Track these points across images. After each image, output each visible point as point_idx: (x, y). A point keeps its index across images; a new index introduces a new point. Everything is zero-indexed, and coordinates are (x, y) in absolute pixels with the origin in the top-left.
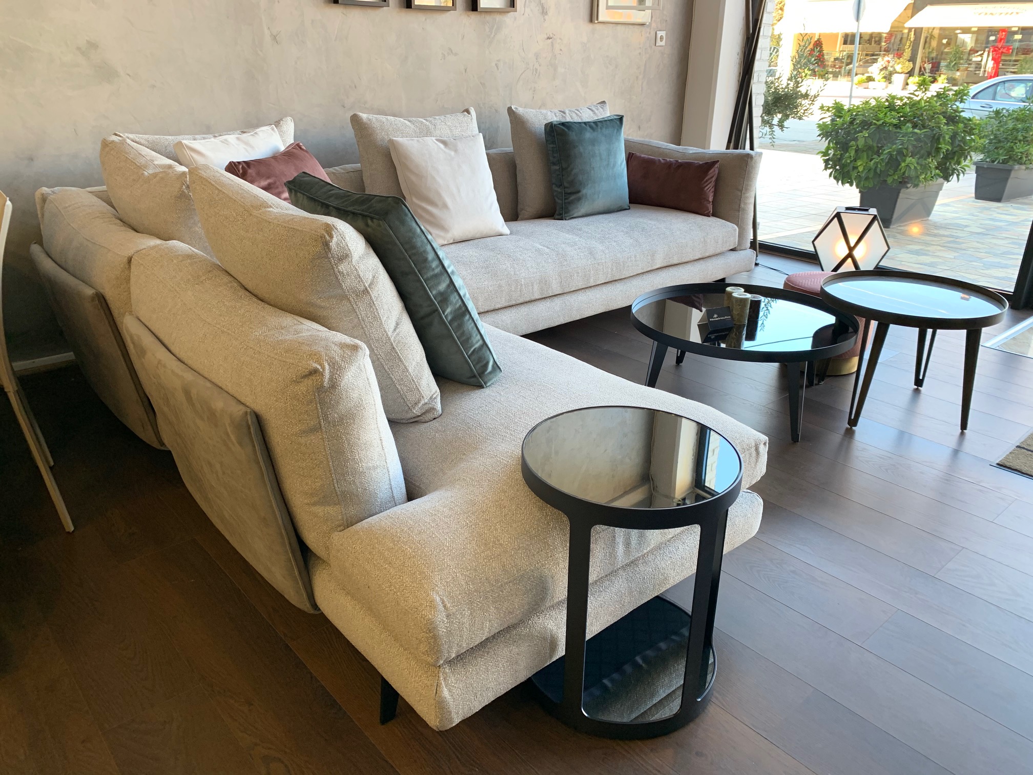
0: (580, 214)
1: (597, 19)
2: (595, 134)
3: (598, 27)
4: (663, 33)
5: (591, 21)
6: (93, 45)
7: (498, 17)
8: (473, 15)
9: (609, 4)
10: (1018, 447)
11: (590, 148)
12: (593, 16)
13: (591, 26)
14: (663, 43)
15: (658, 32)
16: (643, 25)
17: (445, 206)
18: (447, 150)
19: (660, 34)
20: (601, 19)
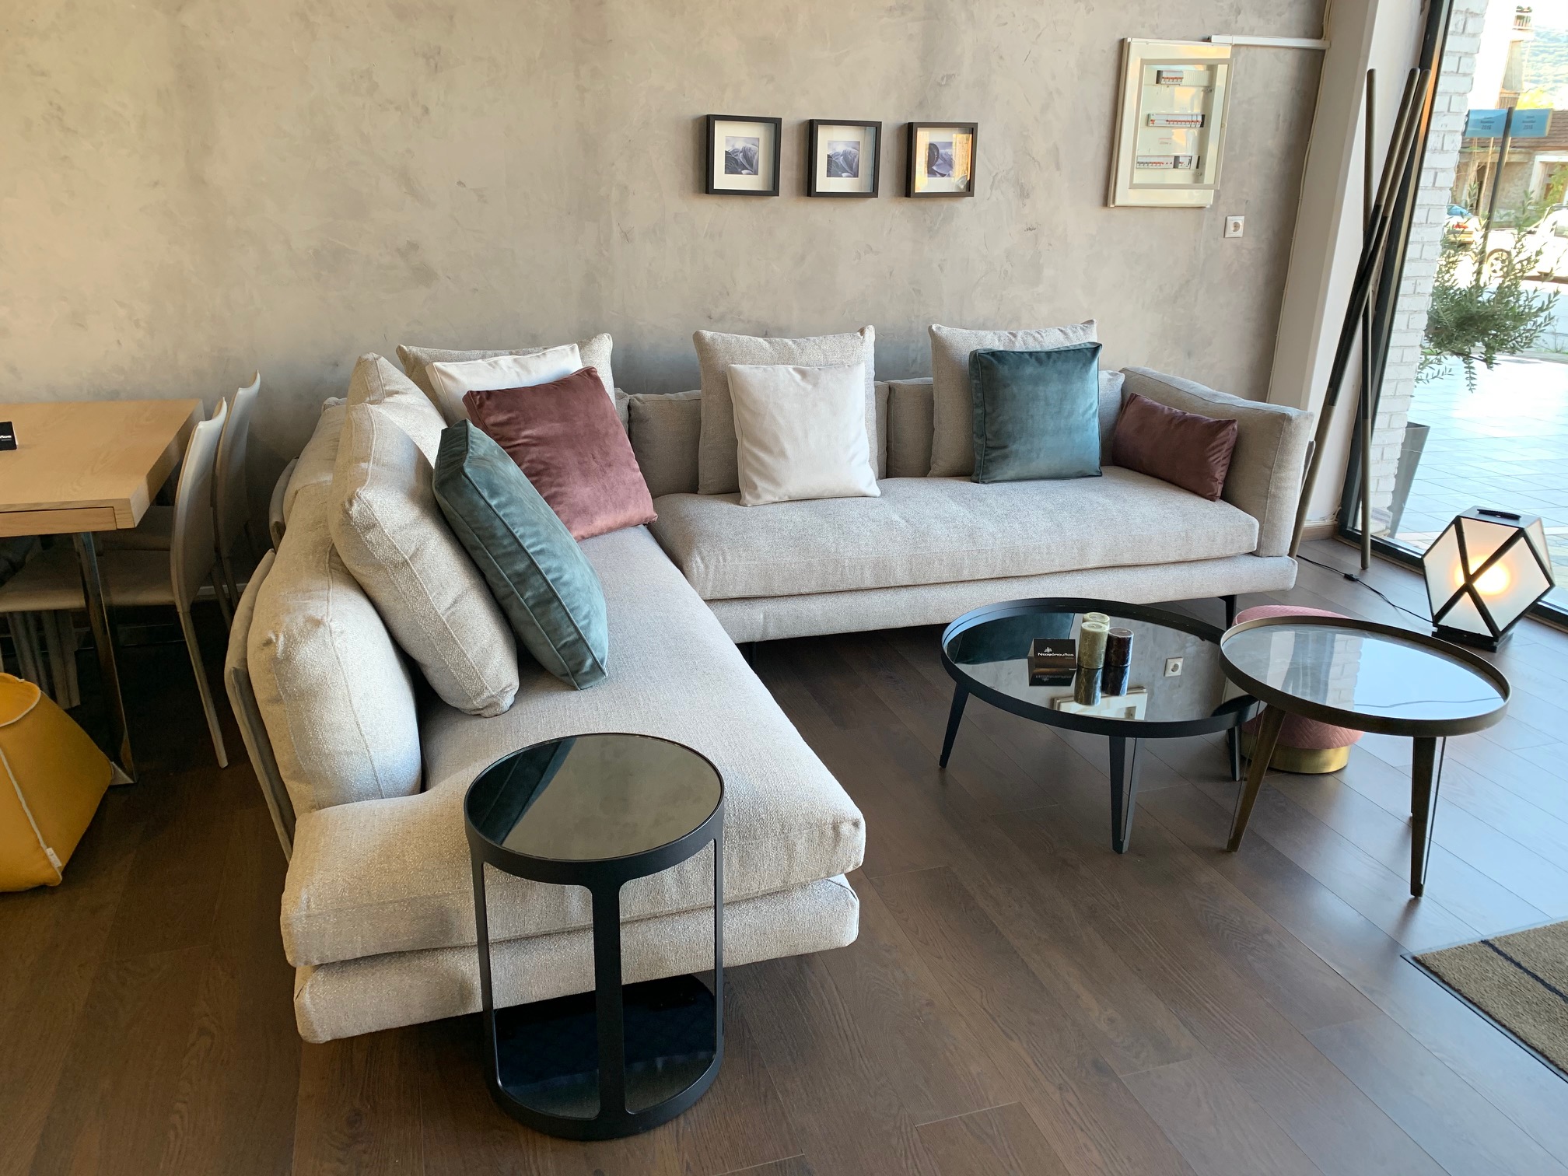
0: (1006, 477)
1: (1114, 202)
2: (1041, 370)
3: (1116, 212)
4: (1241, 220)
5: (1105, 203)
6: (414, 246)
7: (945, 203)
8: (907, 204)
9: (1135, 181)
10: (1485, 942)
11: (1030, 388)
12: (1107, 196)
13: (1105, 211)
14: (1240, 233)
15: (1229, 218)
16: (1201, 208)
17: (783, 454)
18: (803, 384)
19: (1231, 220)
20: (1118, 202)
